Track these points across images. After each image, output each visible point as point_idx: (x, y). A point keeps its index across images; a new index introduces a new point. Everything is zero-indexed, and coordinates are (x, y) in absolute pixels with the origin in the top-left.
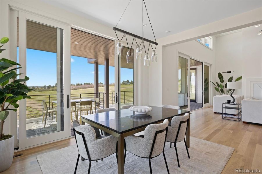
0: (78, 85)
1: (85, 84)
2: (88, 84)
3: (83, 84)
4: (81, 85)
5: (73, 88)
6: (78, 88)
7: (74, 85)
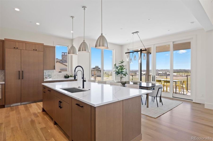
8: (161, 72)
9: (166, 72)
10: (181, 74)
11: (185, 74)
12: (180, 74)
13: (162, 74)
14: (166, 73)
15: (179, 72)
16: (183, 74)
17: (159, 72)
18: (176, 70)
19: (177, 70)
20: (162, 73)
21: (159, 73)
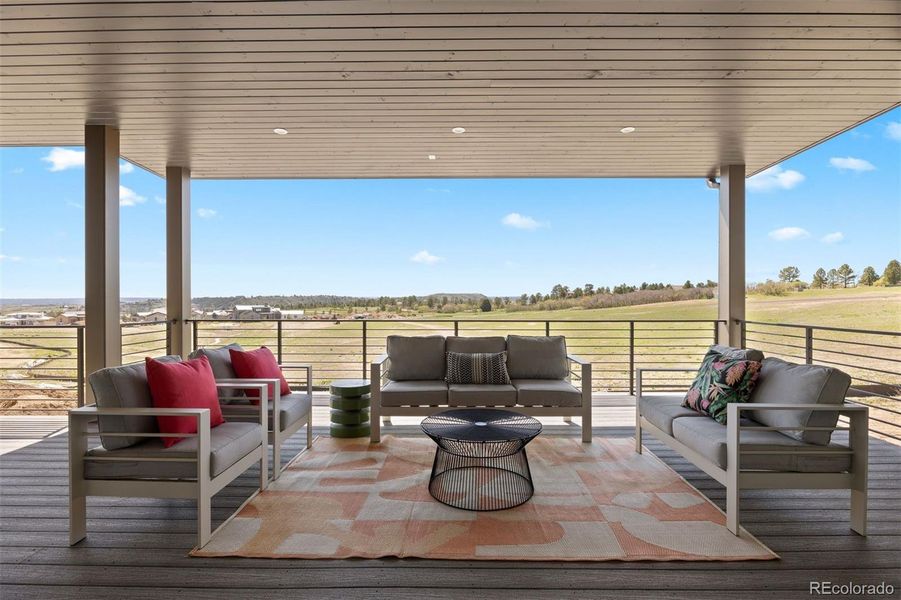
0: (620, 290)
1: (644, 286)
2: (655, 287)
3: (639, 286)
4: (632, 290)
5: (600, 301)
6: (614, 302)
7: (608, 290)
8: (249, 308)
9: (266, 305)
10: (320, 311)
11: (330, 312)
12: (315, 314)
13: (250, 314)
14: (267, 310)
15: (315, 307)
16: (327, 313)
17: (240, 308)
18: (308, 298)
19: (312, 297)
20: (250, 311)
21: (241, 312)
